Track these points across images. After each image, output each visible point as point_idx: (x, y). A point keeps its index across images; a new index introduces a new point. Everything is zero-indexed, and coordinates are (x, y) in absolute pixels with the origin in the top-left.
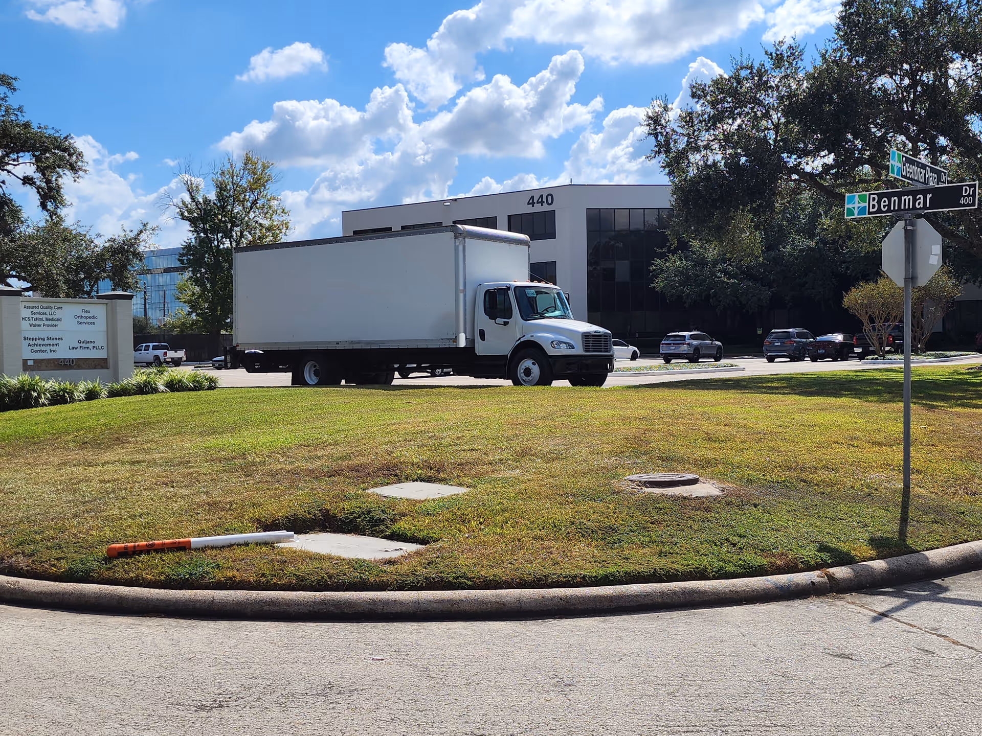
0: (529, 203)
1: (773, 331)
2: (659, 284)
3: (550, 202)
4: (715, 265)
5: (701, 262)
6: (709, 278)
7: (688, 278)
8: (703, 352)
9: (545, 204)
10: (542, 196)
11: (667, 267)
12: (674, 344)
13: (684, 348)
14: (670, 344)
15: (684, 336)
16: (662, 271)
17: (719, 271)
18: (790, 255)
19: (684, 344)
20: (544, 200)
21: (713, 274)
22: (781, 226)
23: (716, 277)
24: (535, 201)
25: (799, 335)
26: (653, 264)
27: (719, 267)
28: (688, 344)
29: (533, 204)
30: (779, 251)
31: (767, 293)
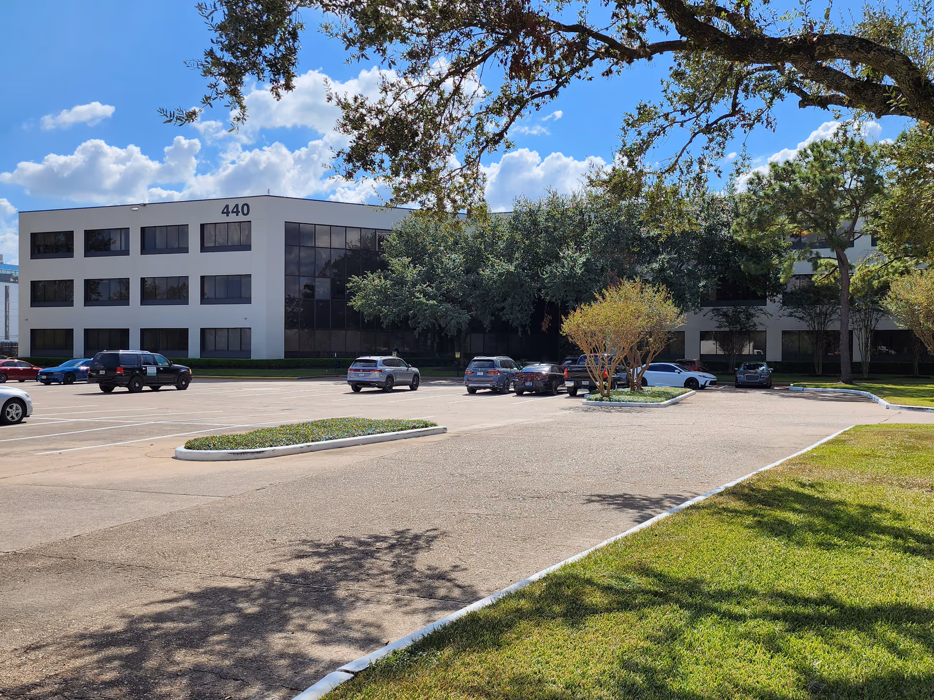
0: (223, 213)
1: (475, 358)
2: (356, 302)
3: (245, 212)
4: (414, 285)
5: (400, 282)
6: (407, 298)
7: (387, 297)
8: (397, 379)
9: (240, 214)
10: (237, 206)
11: (364, 284)
12: (364, 370)
13: (375, 376)
14: (359, 370)
15: (375, 361)
16: (360, 289)
17: (419, 291)
18: (490, 279)
19: (374, 370)
20: (240, 209)
21: (412, 294)
22: (479, 250)
23: (415, 296)
24: (230, 210)
25: (504, 364)
26: (350, 281)
27: (418, 287)
28: (380, 371)
29: (227, 213)
30: (478, 274)
31: (466, 317)
